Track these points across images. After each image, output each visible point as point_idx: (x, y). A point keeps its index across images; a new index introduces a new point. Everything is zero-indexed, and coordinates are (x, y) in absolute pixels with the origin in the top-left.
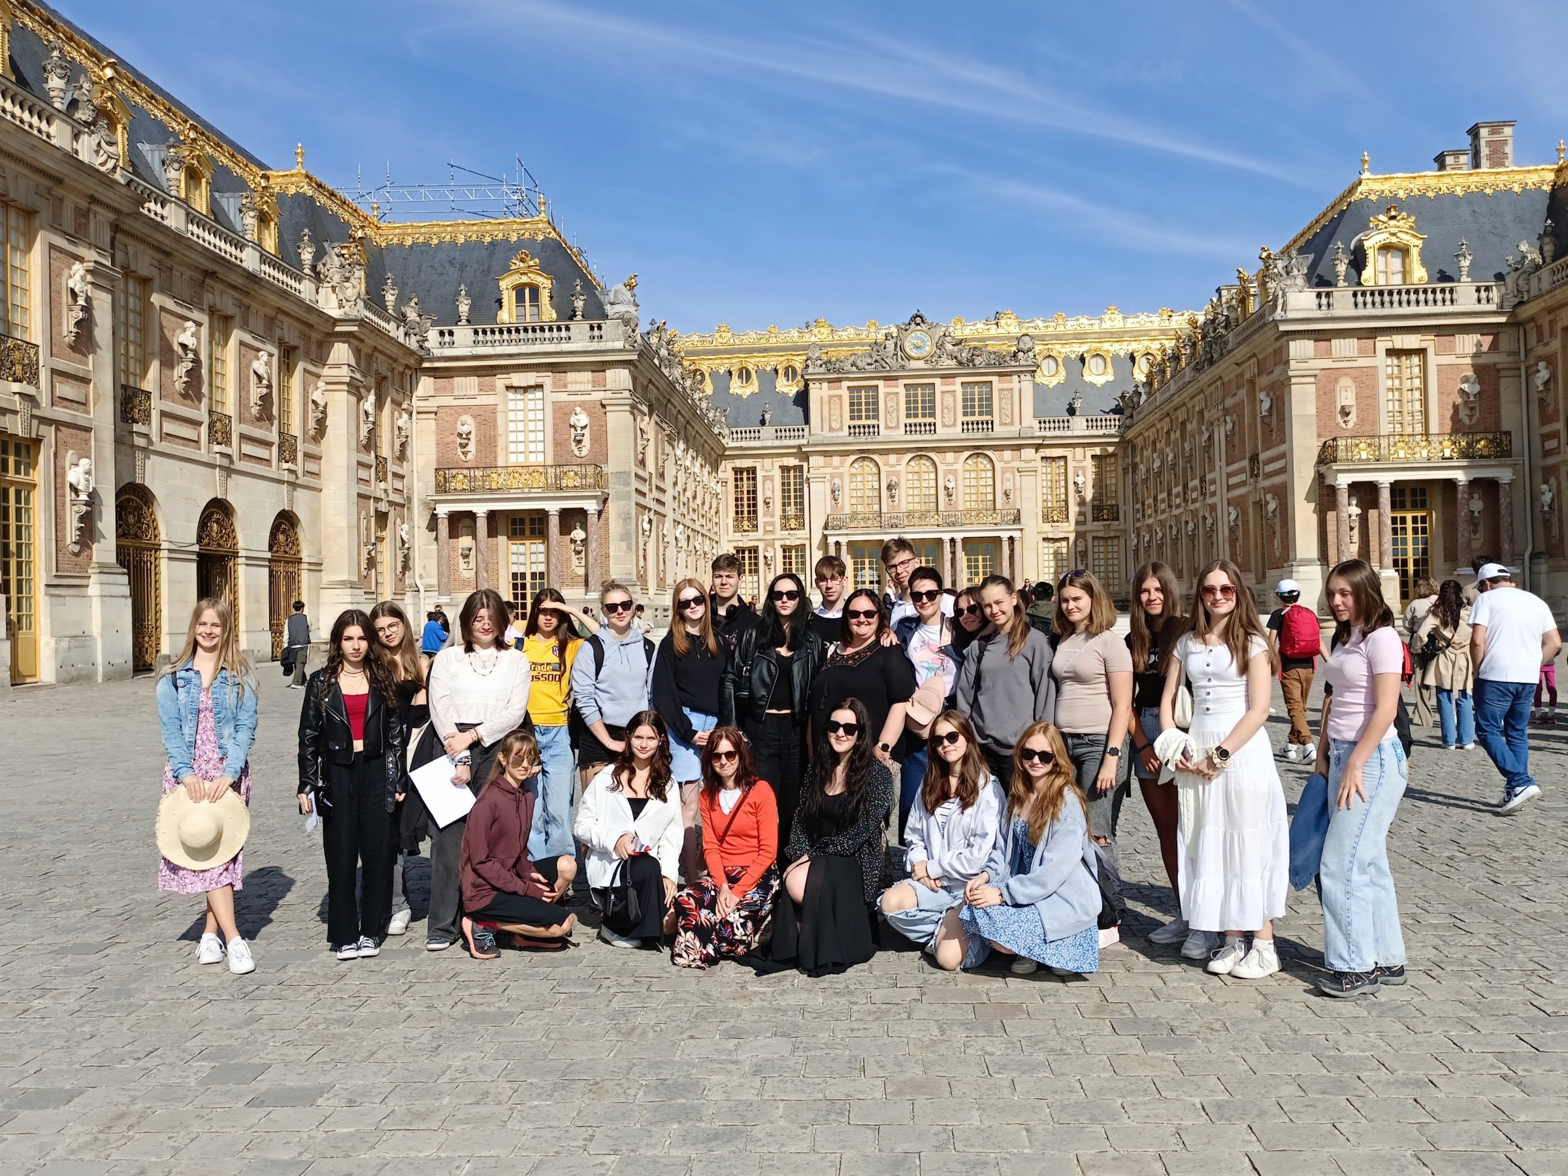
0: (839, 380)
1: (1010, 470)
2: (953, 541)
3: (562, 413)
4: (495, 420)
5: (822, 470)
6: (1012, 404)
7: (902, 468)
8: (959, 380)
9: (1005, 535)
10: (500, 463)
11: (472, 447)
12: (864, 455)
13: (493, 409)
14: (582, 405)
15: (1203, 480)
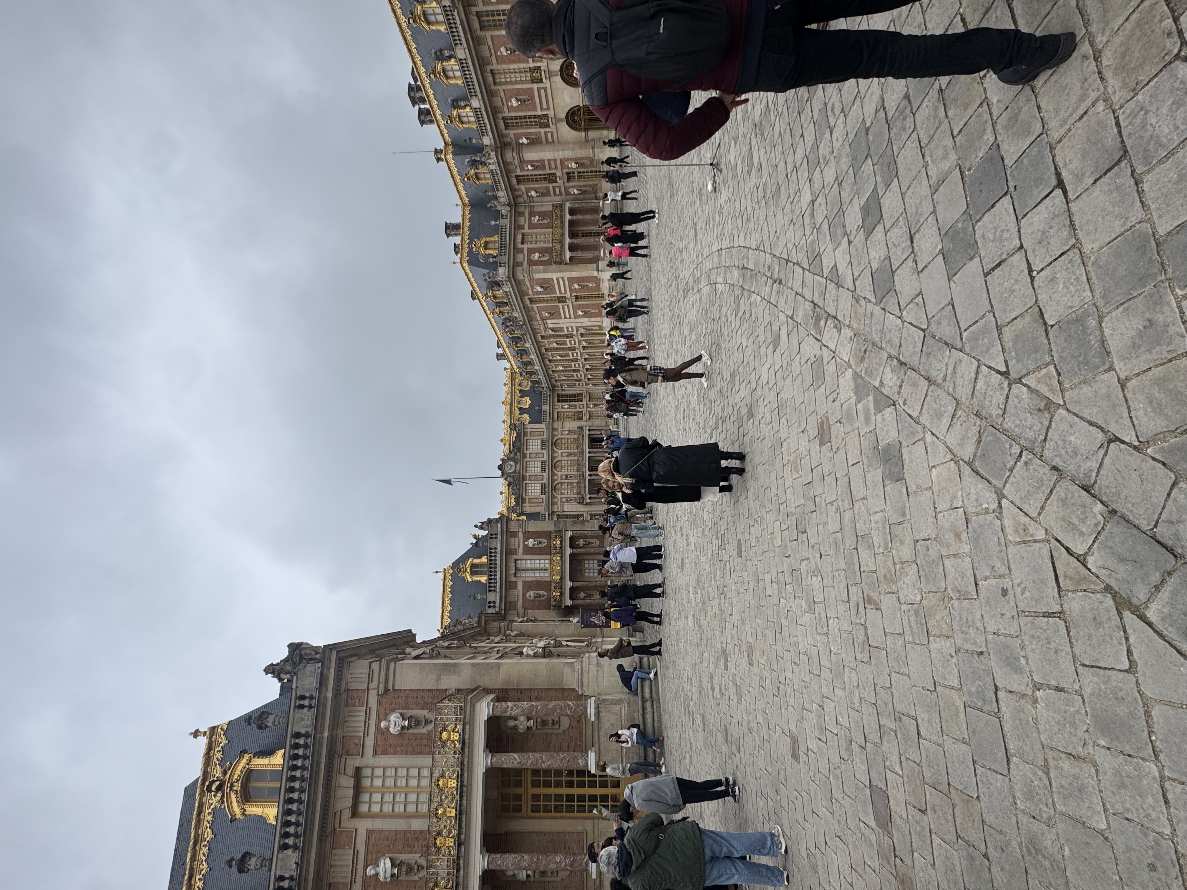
0: (522, 498)
1: (562, 431)
2: (589, 453)
3: (528, 551)
4: (529, 582)
7: (559, 474)
8: (525, 451)
9: (588, 433)
10: (548, 579)
11: (541, 592)
12: (554, 489)
13: (525, 583)
14: (524, 542)
15: (567, 336)
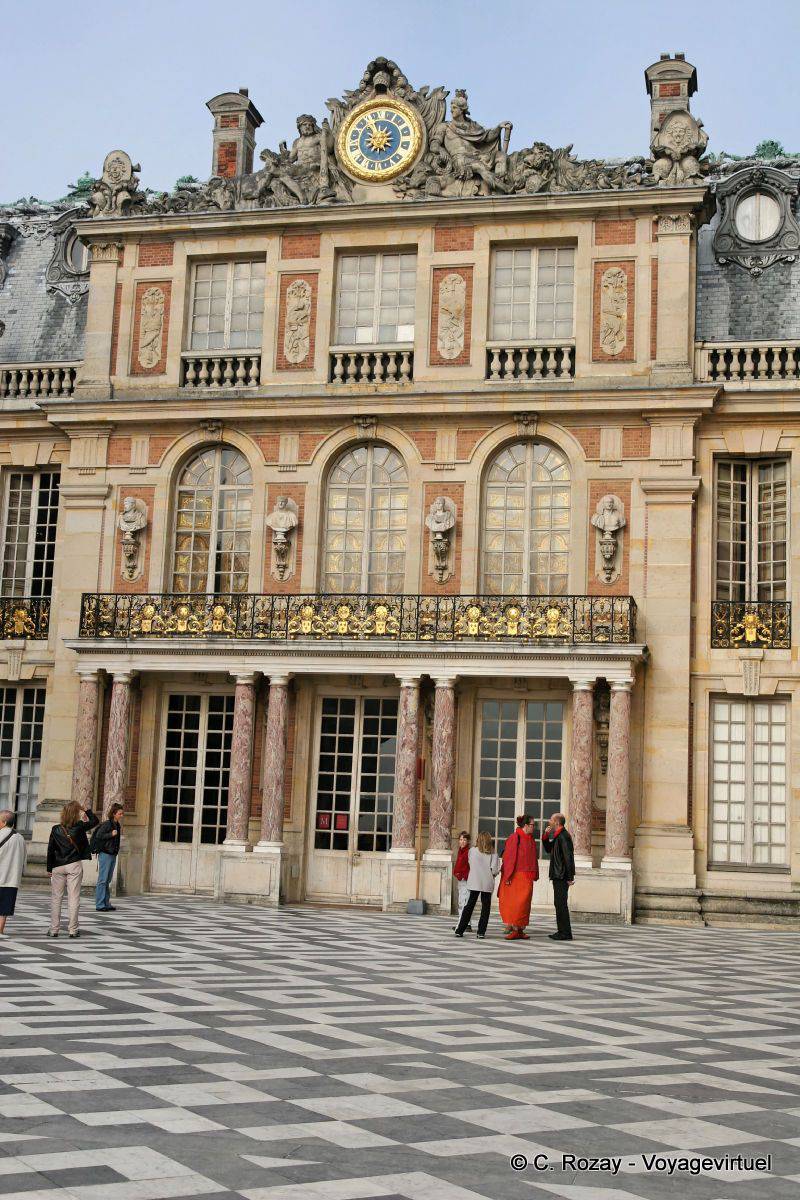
0: (168, 238)
1: (622, 487)
2: (426, 685)
5: (100, 477)
6: (631, 301)
7: (314, 474)
8: (484, 235)
9: (582, 676)
12: (214, 436)
